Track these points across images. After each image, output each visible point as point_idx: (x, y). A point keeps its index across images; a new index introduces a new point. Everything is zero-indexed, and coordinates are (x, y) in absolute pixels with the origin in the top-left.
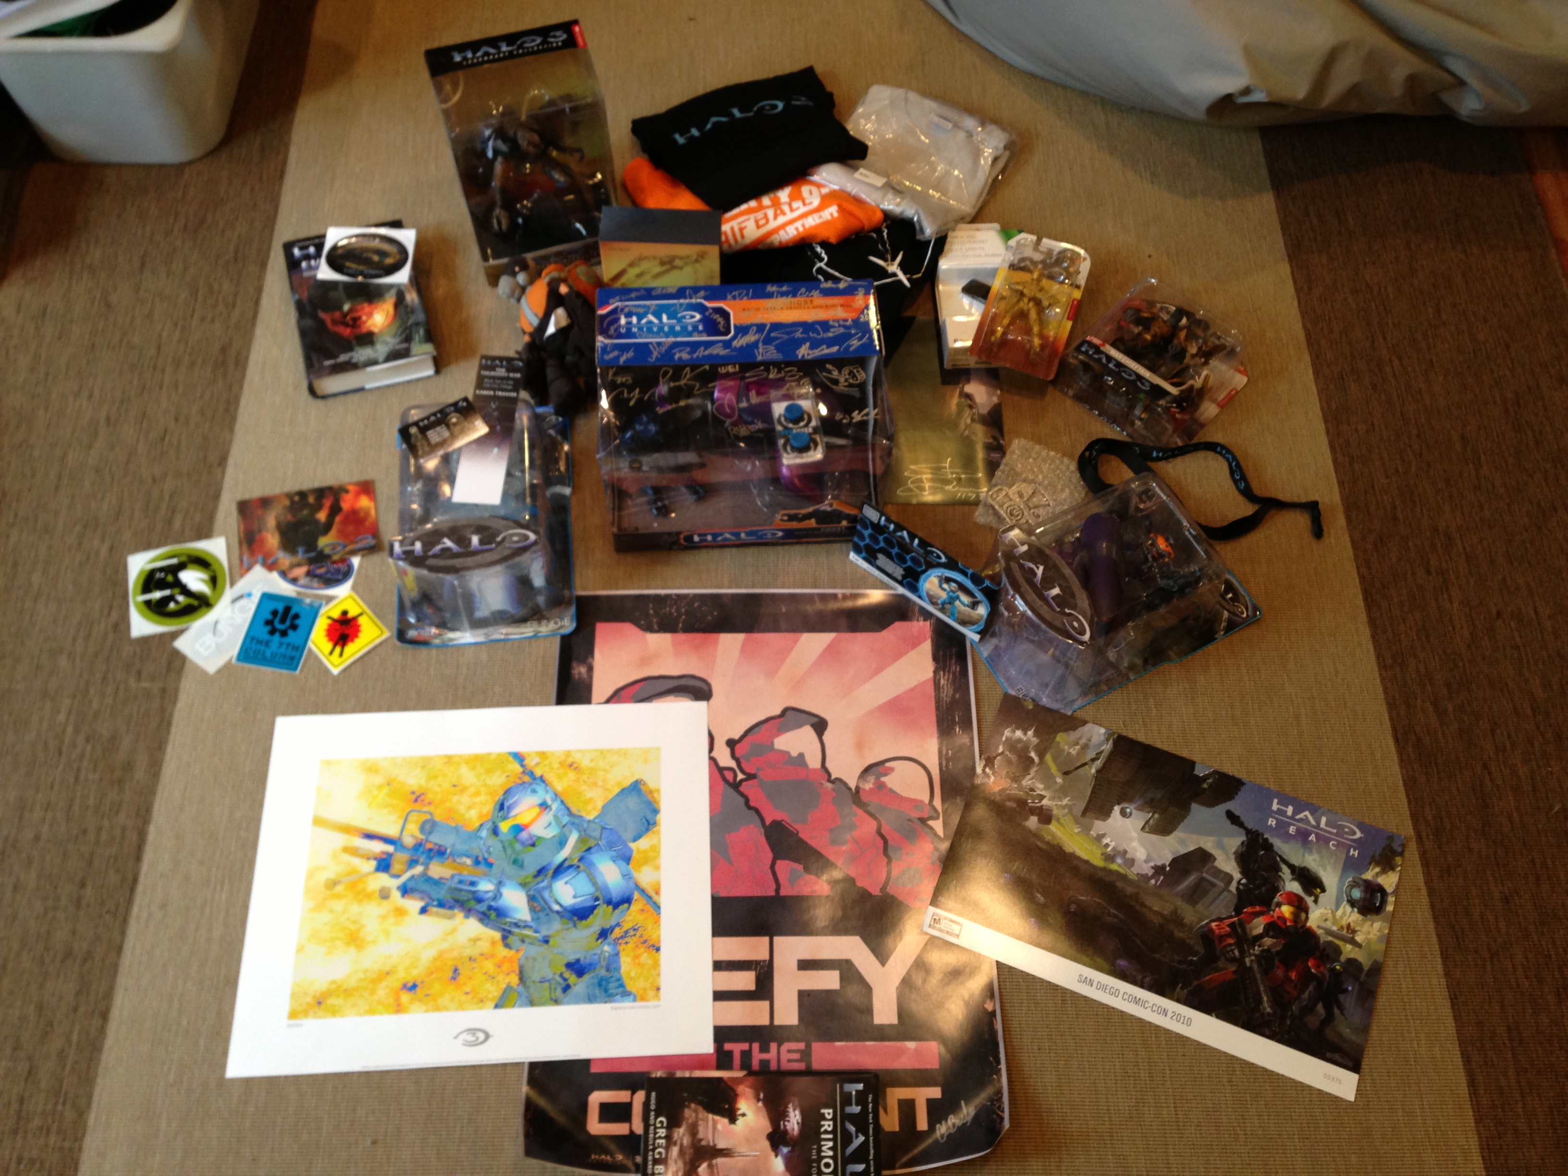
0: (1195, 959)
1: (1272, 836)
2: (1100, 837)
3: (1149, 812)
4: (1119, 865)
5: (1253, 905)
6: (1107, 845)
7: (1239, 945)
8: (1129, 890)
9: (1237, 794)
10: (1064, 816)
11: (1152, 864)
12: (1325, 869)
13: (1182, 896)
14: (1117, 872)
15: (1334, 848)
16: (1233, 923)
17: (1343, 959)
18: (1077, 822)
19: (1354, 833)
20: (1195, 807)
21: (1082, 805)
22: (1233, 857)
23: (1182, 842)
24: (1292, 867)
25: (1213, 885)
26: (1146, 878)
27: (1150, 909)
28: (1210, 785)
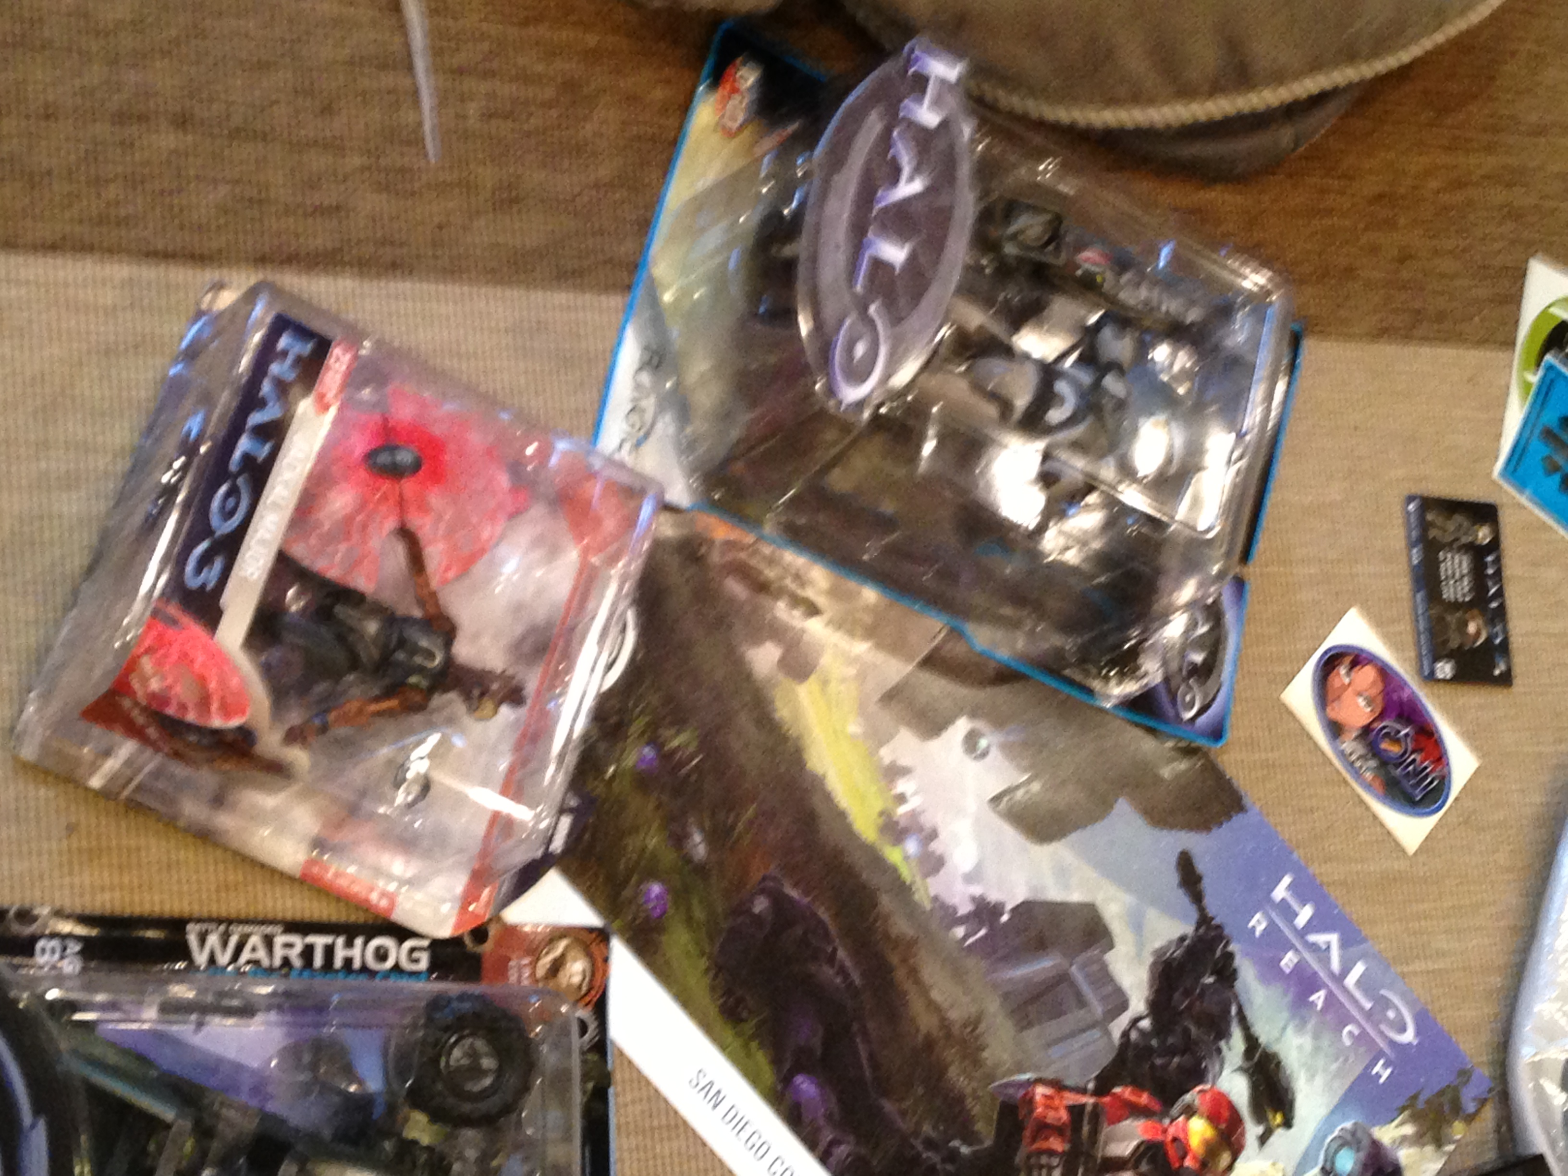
0: (965, 1150)
1: (1245, 953)
2: (894, 772)
4: (907, 858)
5: (1138, 1085)
6: (901, 799)
7: (1070, 1162)
9: (1219, 824)
11: (976, 890)
12: (1312, 1077)
13: (1006, 996)
15: (1347, 1042)
16: (1083, 1106)
18: (863, 711)
19: (1403, 1029)
20: (1123, 807)
22: (1149, 960)
23: (1062, 873)
24: (1252, 1043)
25: (1082, 1003)
26: (950, 917)
27: (924, 990)
28: (1176, 780)
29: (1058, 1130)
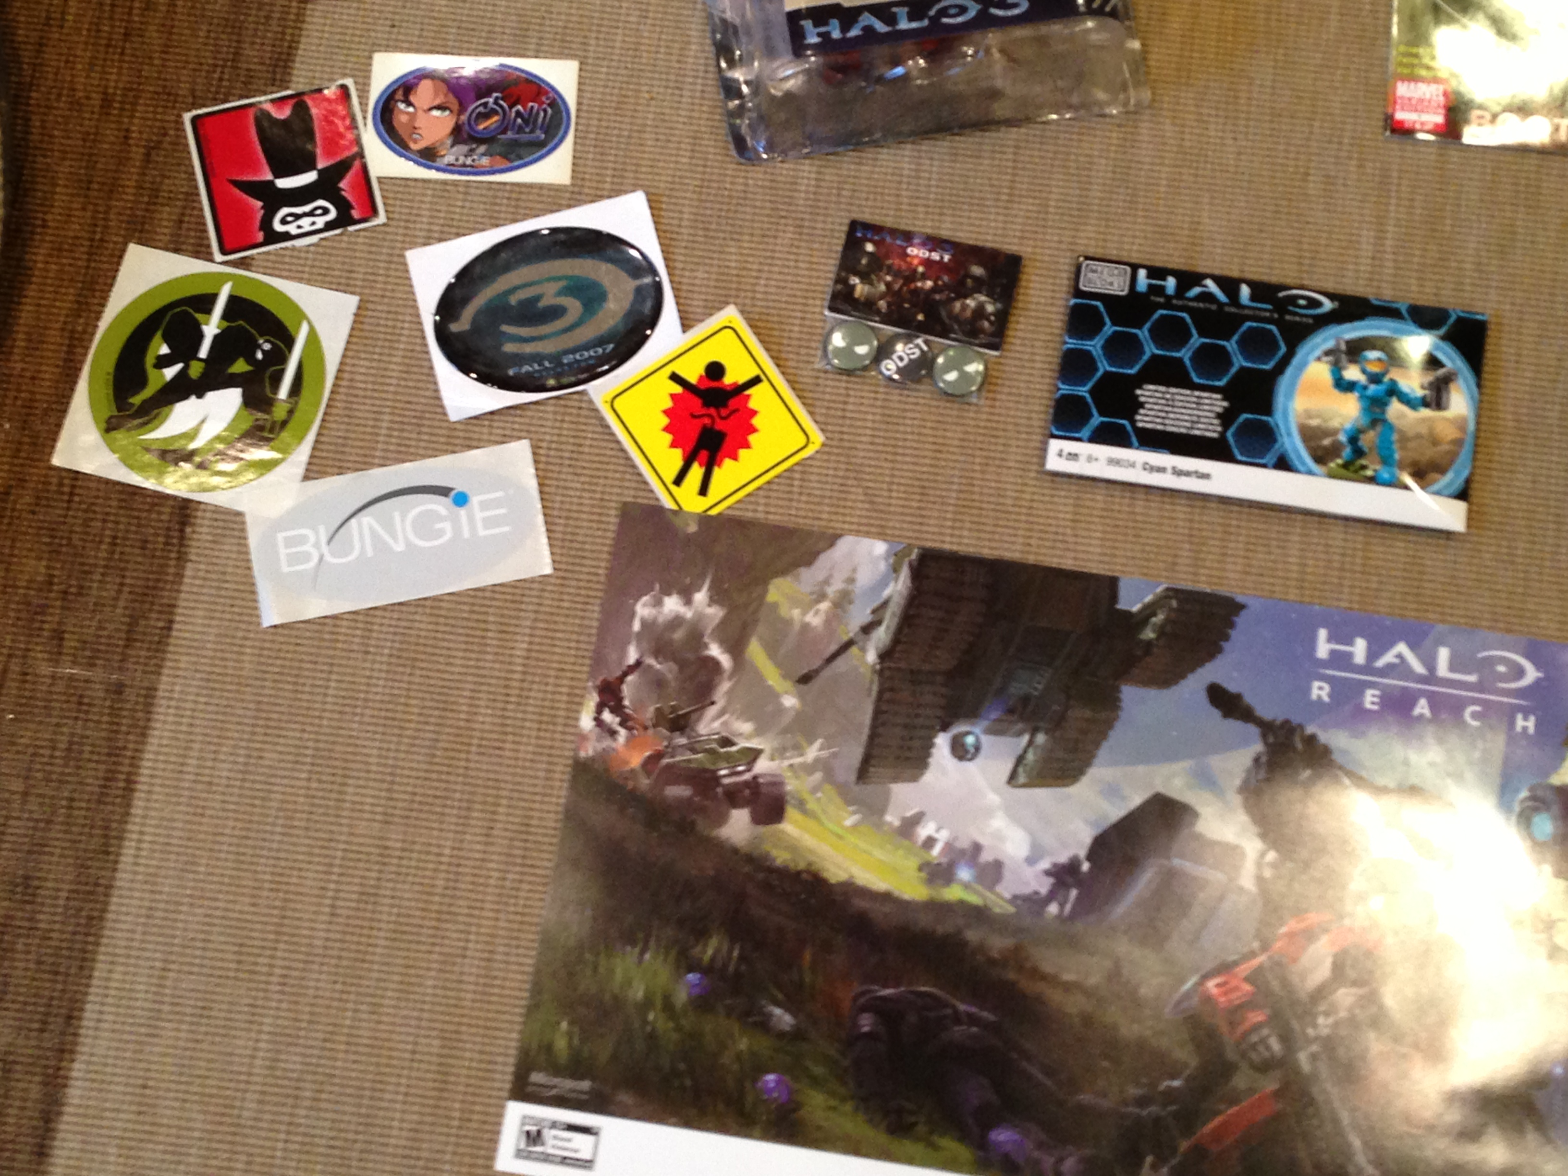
0: (1176, 1083)
1: (1324, 727)
2: (910, 825)
3: (1019, 734)
4: (966, 886)
6: (930, 842)
7: (1278, 1023)
8: (998, 944)
9: (1227, 638)
10: (814, 790)
11: (1045, 864)
14: (962, 903)
15: (1475, 723)
16: (1260, 966)
18: (849, 800)
19: (1520, 673)
20: (1129, 693)
21: (855, 753)
23: (1112, 791)
25: (1200, 884)
27: (1055, 980)
28: (1161, 631)
29: (1251, 1004)
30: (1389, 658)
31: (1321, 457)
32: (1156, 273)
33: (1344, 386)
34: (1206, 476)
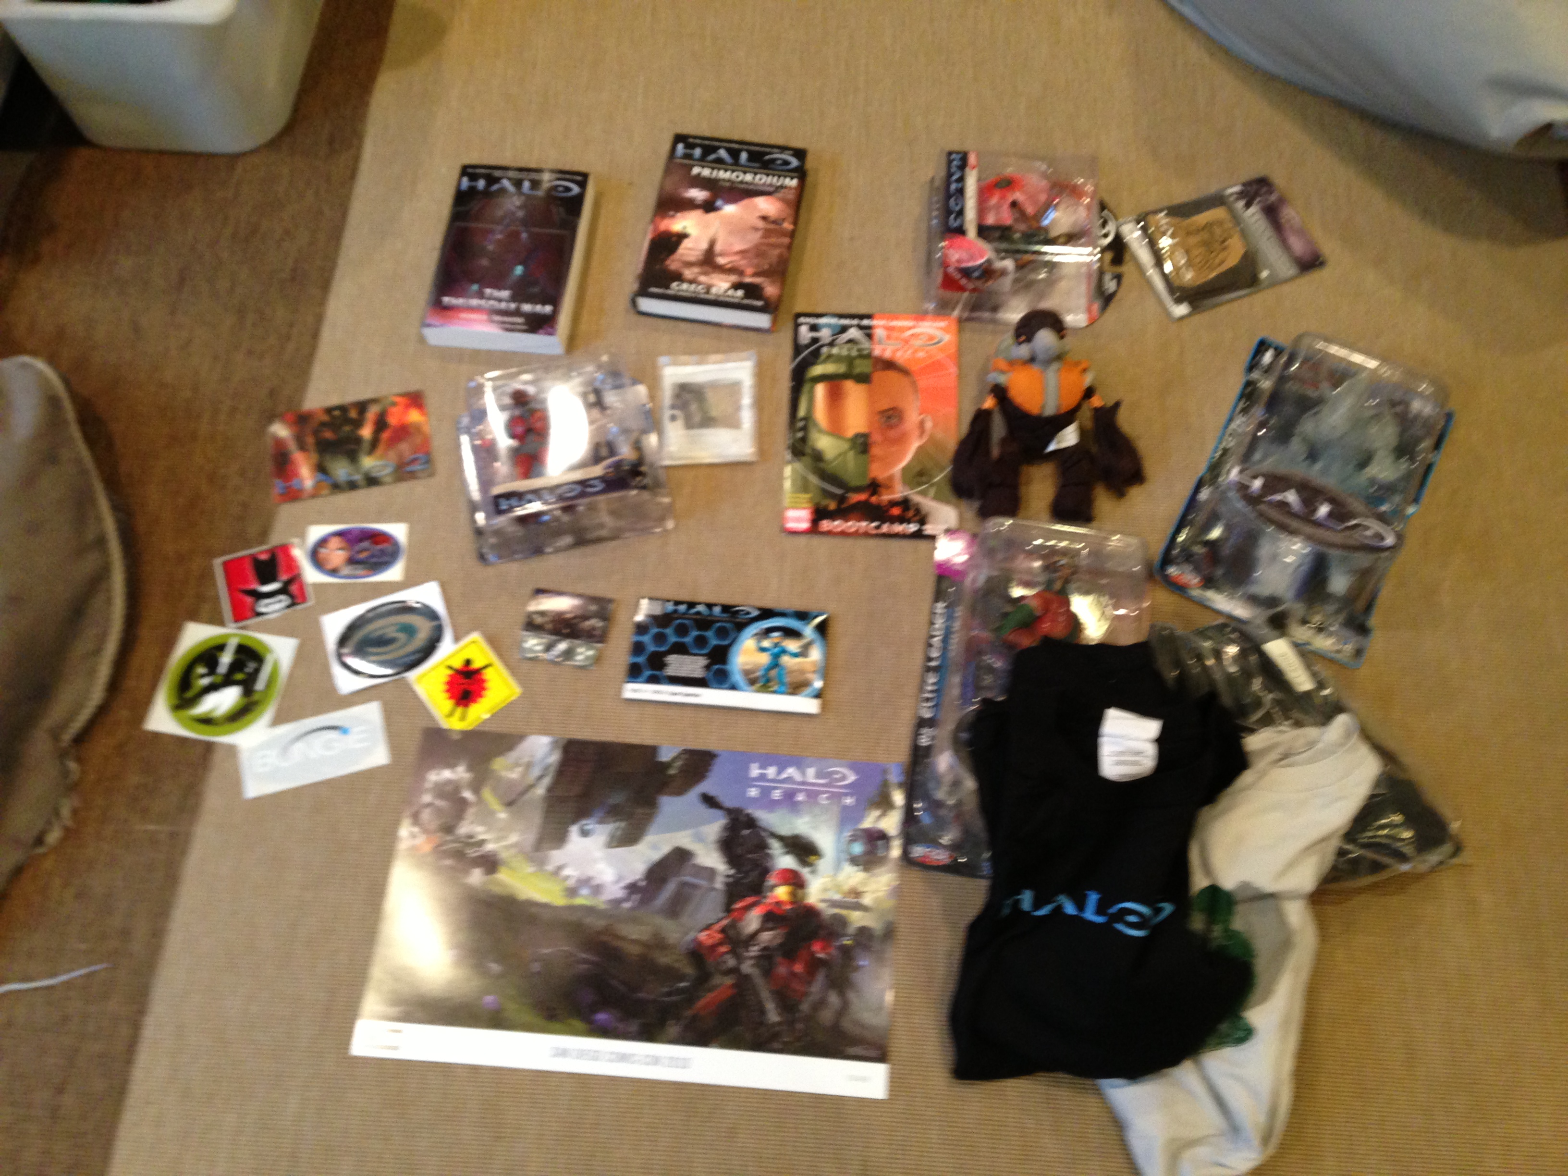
0: (684, 984)
1: (754, 808)
3: (613, 823)
4: (586, 897)
5: (742, 897)
6: (567, 878)
7: (734, 952)
8: (600, 923)
9: (709, 771)
10: (513, 857)
11: (623, 884)
12: (818, 830)
13: (662, 912)
14: (583, 906)
15: (825, 803)
16: (724, 926)
17: (851, 930)
19: (846, 777)
20: (663, 800)
21: (533, 838)
22: (714, 846)
23: (655, 847)
24: (782, 839)
25: (694, 886)
26: (617, 902)
27: (628, 940)
29: (720, 944)
30: (784, 776)
31: (752, 682)
32: (677, 603)
33: (763, 650)
34: (696, 695)
